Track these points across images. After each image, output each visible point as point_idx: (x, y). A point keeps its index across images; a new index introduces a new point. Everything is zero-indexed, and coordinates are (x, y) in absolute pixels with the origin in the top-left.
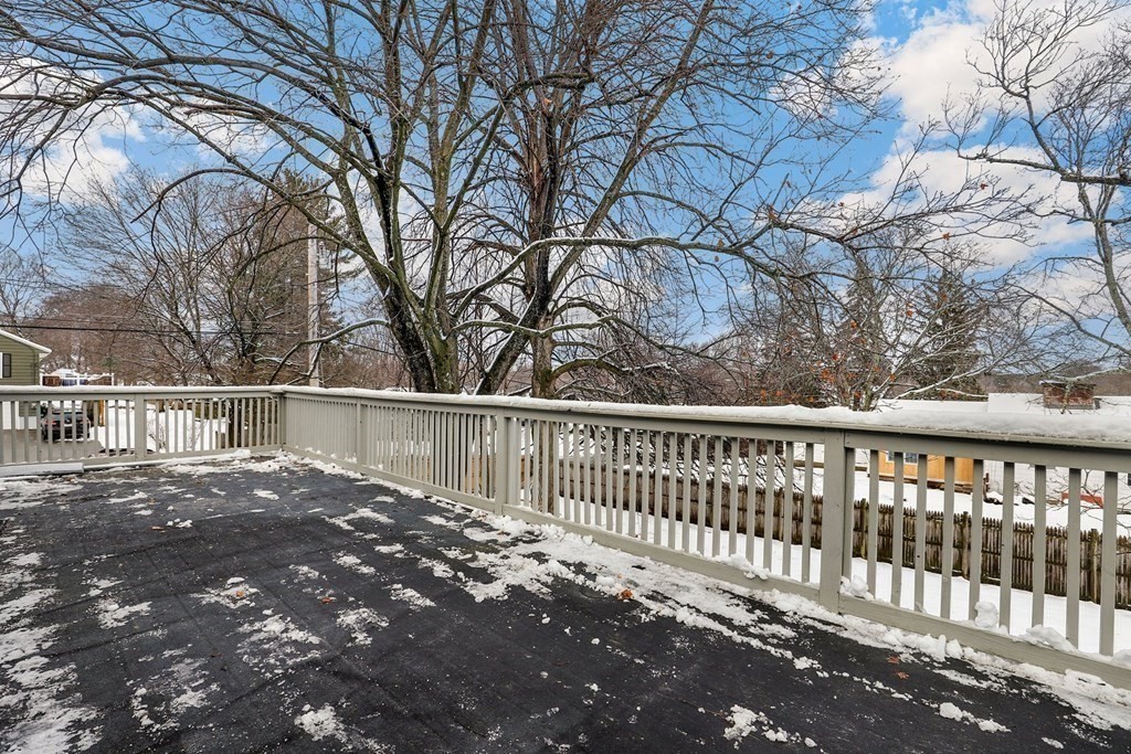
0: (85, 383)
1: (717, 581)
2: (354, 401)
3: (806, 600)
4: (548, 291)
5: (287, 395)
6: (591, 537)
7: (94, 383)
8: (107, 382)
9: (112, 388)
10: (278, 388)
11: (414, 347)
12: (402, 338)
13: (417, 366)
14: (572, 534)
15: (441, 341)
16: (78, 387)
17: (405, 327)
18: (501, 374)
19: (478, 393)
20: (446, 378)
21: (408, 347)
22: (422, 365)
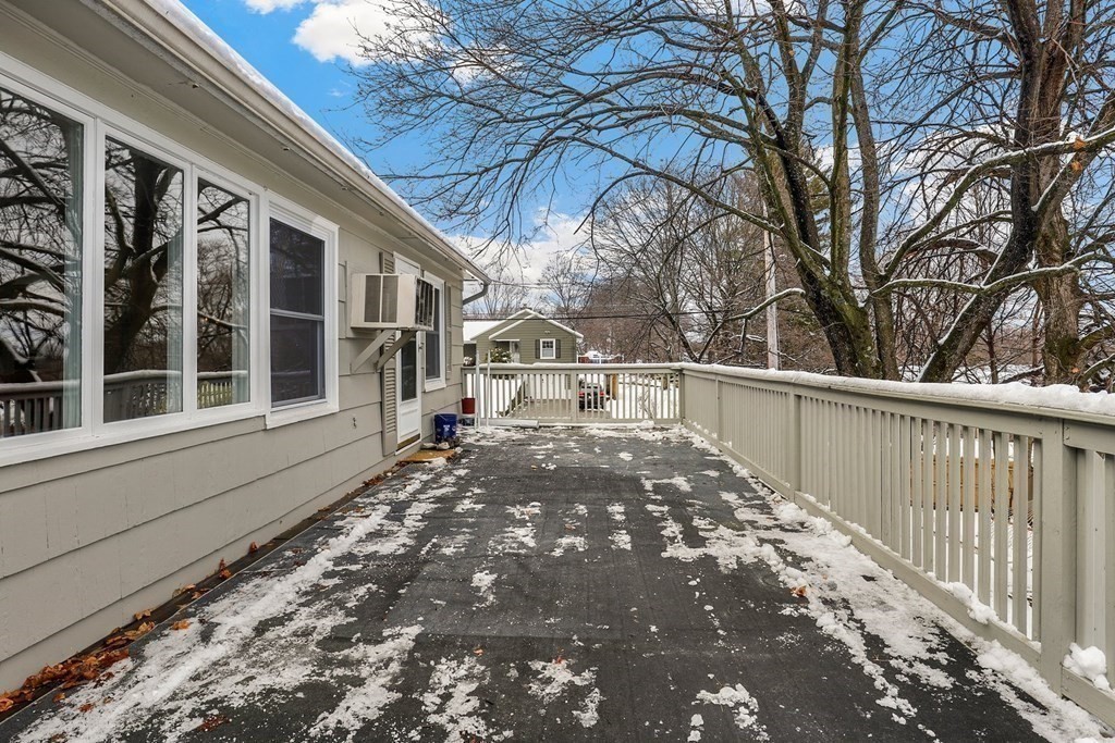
0: (605, 362)
1: (942, 613)
2: (713, 377)
3: (1025, 664)
4: (1031, 226)
5: (684, 372)
6: (849, 538)
7: (611, 362)
8: (618, 360)
9: (623, 365)
10: (677, 365)
11: (831, 317)
12: (817, 309)
13: (836, 339)
14: (836, 531)
15: (858, 309)
16: (601, 365)
17: (819, 295)
18: (961, 346)
19: (923, 380)
20: (868, 353)
21: (824, 319)
22: (843, 338)
